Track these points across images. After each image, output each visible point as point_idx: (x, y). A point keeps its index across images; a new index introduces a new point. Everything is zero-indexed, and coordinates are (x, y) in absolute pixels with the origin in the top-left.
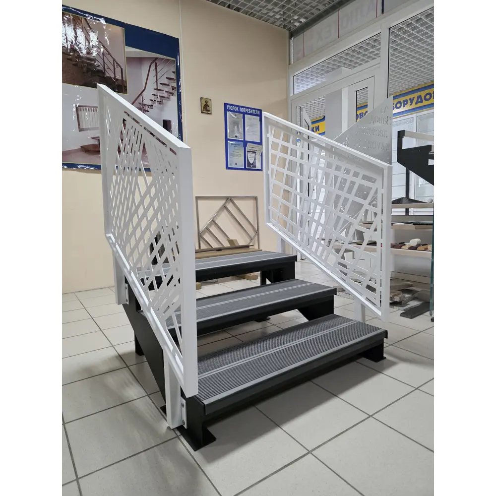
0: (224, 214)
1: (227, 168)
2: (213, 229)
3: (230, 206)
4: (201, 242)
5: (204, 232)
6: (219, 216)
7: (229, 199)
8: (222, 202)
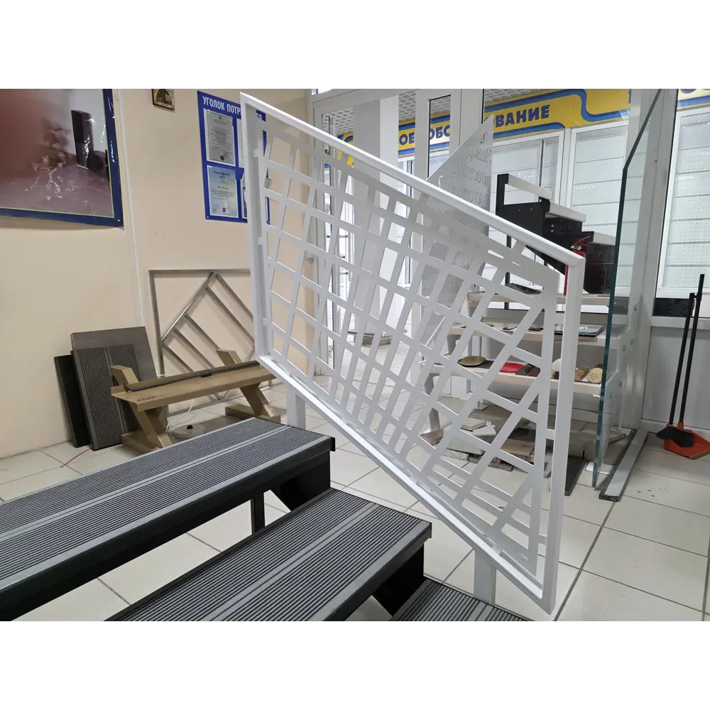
0: (206, 301)
1: (209, 217)
2: (186, 331)
3: (216, 288)
4: (164, 358)
5: (169, 337)
6: (197, 306)
7: (212, 274)
8: (201, 280)
